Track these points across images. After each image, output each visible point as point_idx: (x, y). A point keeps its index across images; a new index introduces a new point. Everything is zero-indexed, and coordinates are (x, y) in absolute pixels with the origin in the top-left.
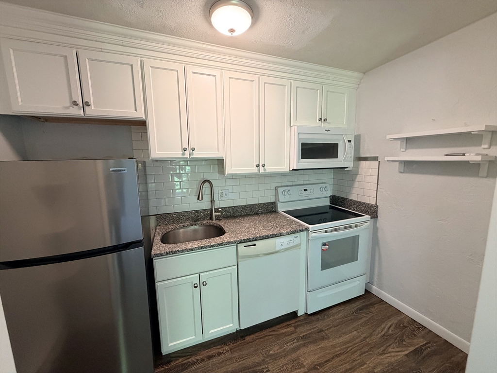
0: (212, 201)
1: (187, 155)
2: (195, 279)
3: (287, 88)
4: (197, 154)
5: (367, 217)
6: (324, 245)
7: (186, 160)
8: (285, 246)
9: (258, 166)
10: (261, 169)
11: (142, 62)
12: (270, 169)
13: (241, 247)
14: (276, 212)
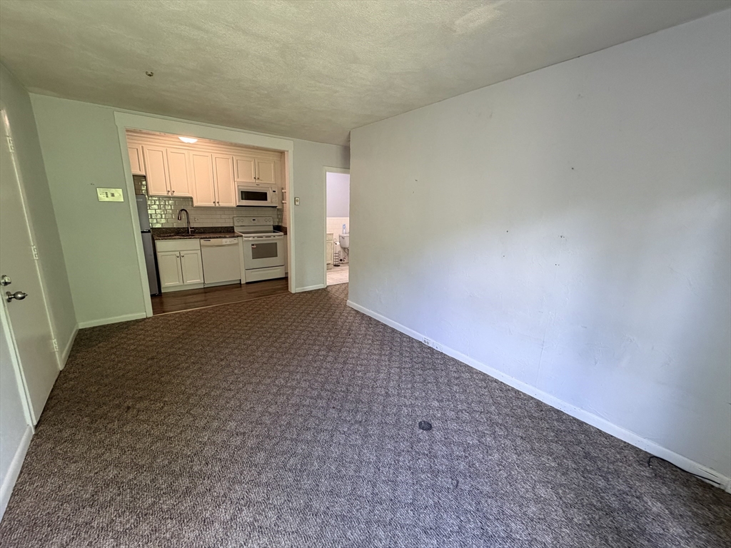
0: (188, 222)
1: (170, 194)
2: (178, 254)
3: (230, 161)
4: (175, 194)
5: (282, 233)
6: (253, 245)
7: (170, 197)
8: (228, 243)
9: (214, 202)
10: (217, 205)
11: (142, 147)
12: (222, 204)
13: (202, 241)
14: (234, 232)
